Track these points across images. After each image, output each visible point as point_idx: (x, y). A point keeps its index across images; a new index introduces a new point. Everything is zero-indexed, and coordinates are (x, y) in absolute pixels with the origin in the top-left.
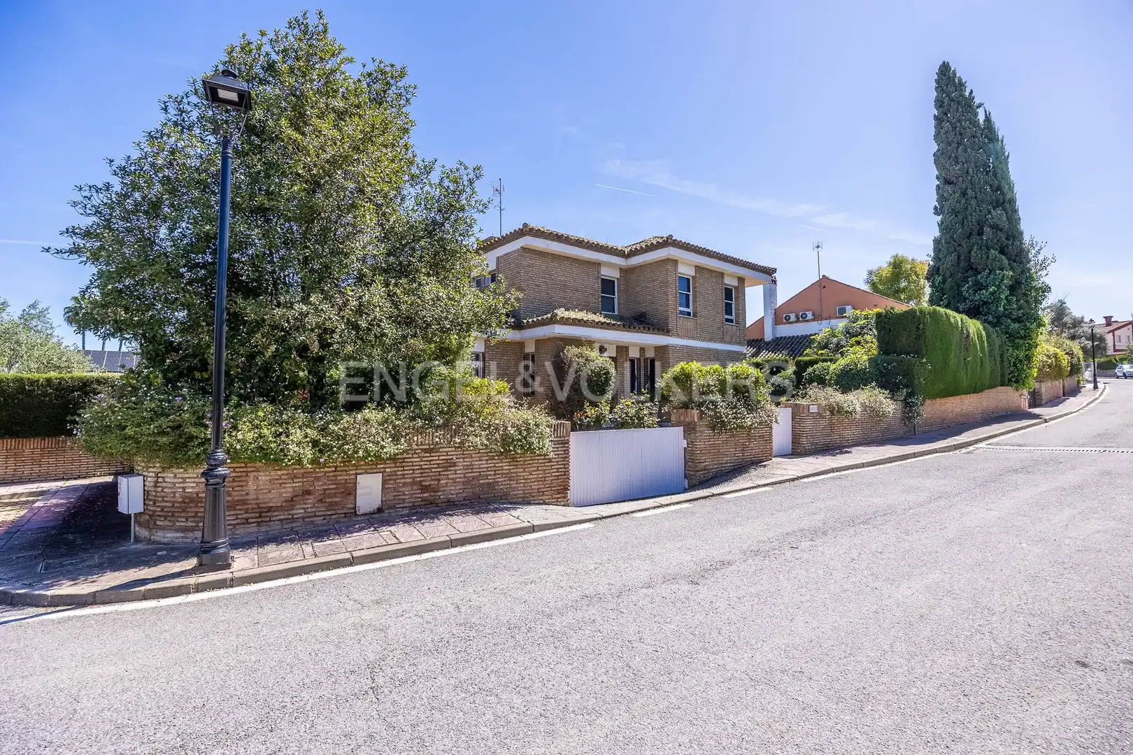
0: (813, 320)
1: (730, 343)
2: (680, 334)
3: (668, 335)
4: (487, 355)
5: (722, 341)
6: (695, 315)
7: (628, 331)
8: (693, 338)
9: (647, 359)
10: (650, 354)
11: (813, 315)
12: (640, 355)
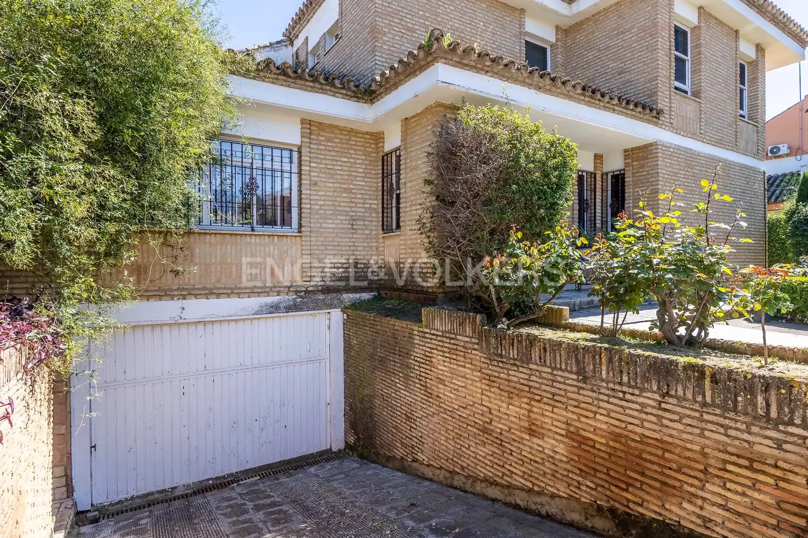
0: (787, 155)
1: (744, 153)
2: (675, 125)
3: (656, 124)
4: (305, 151)
5: (735, 148)
6: (696, 94)
7: (589, 104)
8: (693, 136)
9: (607, 174)
10: (615, 164)
11: (789, 148)
12: (595, 167)
